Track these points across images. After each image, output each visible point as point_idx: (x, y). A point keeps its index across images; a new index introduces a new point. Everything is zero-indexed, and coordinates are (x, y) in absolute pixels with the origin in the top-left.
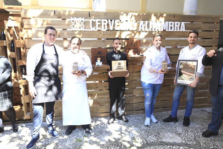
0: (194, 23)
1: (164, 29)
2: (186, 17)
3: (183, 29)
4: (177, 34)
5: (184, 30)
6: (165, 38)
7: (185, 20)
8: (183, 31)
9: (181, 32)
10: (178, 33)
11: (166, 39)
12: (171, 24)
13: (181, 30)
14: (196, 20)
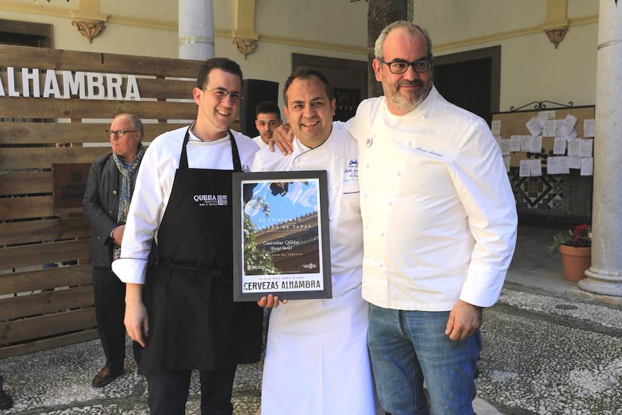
0: (166, 78)
1: (73, 93)
2: (140, 63)
3: (133, 95)
4: (117, 107)
5: (138, 98)
6: (80, 119)
7: (136, 71)
8: (136, 100)
9: (130, 104)
10: (119, 104)
11: (84, 121)
12: (95, 79)
13: (128, 98)
14: (171, 70)
